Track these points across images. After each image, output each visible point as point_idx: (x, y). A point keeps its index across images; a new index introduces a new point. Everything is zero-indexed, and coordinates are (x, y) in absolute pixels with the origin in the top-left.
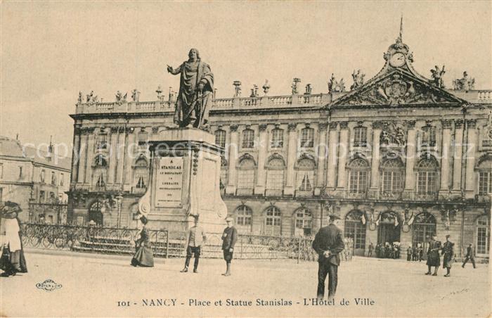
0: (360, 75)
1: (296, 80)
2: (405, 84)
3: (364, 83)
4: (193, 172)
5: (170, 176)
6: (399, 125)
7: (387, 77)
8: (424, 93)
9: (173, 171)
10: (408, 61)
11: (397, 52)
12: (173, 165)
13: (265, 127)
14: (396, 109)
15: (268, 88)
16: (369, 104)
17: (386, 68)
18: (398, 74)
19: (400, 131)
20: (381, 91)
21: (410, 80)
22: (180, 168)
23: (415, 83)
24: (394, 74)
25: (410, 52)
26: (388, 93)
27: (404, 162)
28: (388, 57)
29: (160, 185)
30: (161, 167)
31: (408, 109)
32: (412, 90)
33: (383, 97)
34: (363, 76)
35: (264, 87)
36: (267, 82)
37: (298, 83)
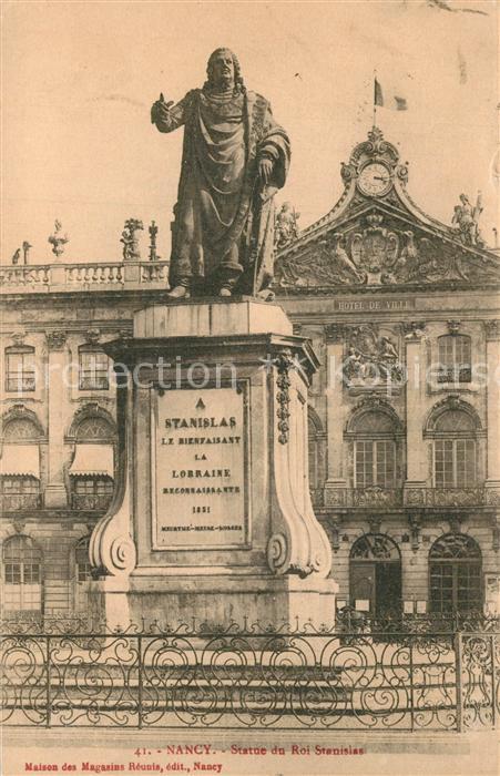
0: (287, 215)
1: (133, 225)
2: (396, 237)
3: (300, 236)
4: (277, 433)
5: (201, 449)
6: (383, 334)
7: (355, 220)
8: (440, 259)
9: (210, 433)
10: (397, 182)
11: (371, 162)
12: (206, 414)
13: (62, 339)
14: (378, 296)
15: (63, 241)
16: (313, 283)
17: (348, 199)
18: (379, 213)
19: (389, 346)
20: (340, 252)
21: (405, 226)
22: (233, 422)
23: (419, 234)
24: (370, 212)
25: (401, 162)
26: (356, 258)
27: (402, 418)
28: (353, 172)
29: (163, 479)
30: (162, 423)
31: (406, 295)
32: (412, 250)
33: (348, 268)
34: (296, 216)
35: (53, 241)
36: (58, 226)
37: (137, 232)
